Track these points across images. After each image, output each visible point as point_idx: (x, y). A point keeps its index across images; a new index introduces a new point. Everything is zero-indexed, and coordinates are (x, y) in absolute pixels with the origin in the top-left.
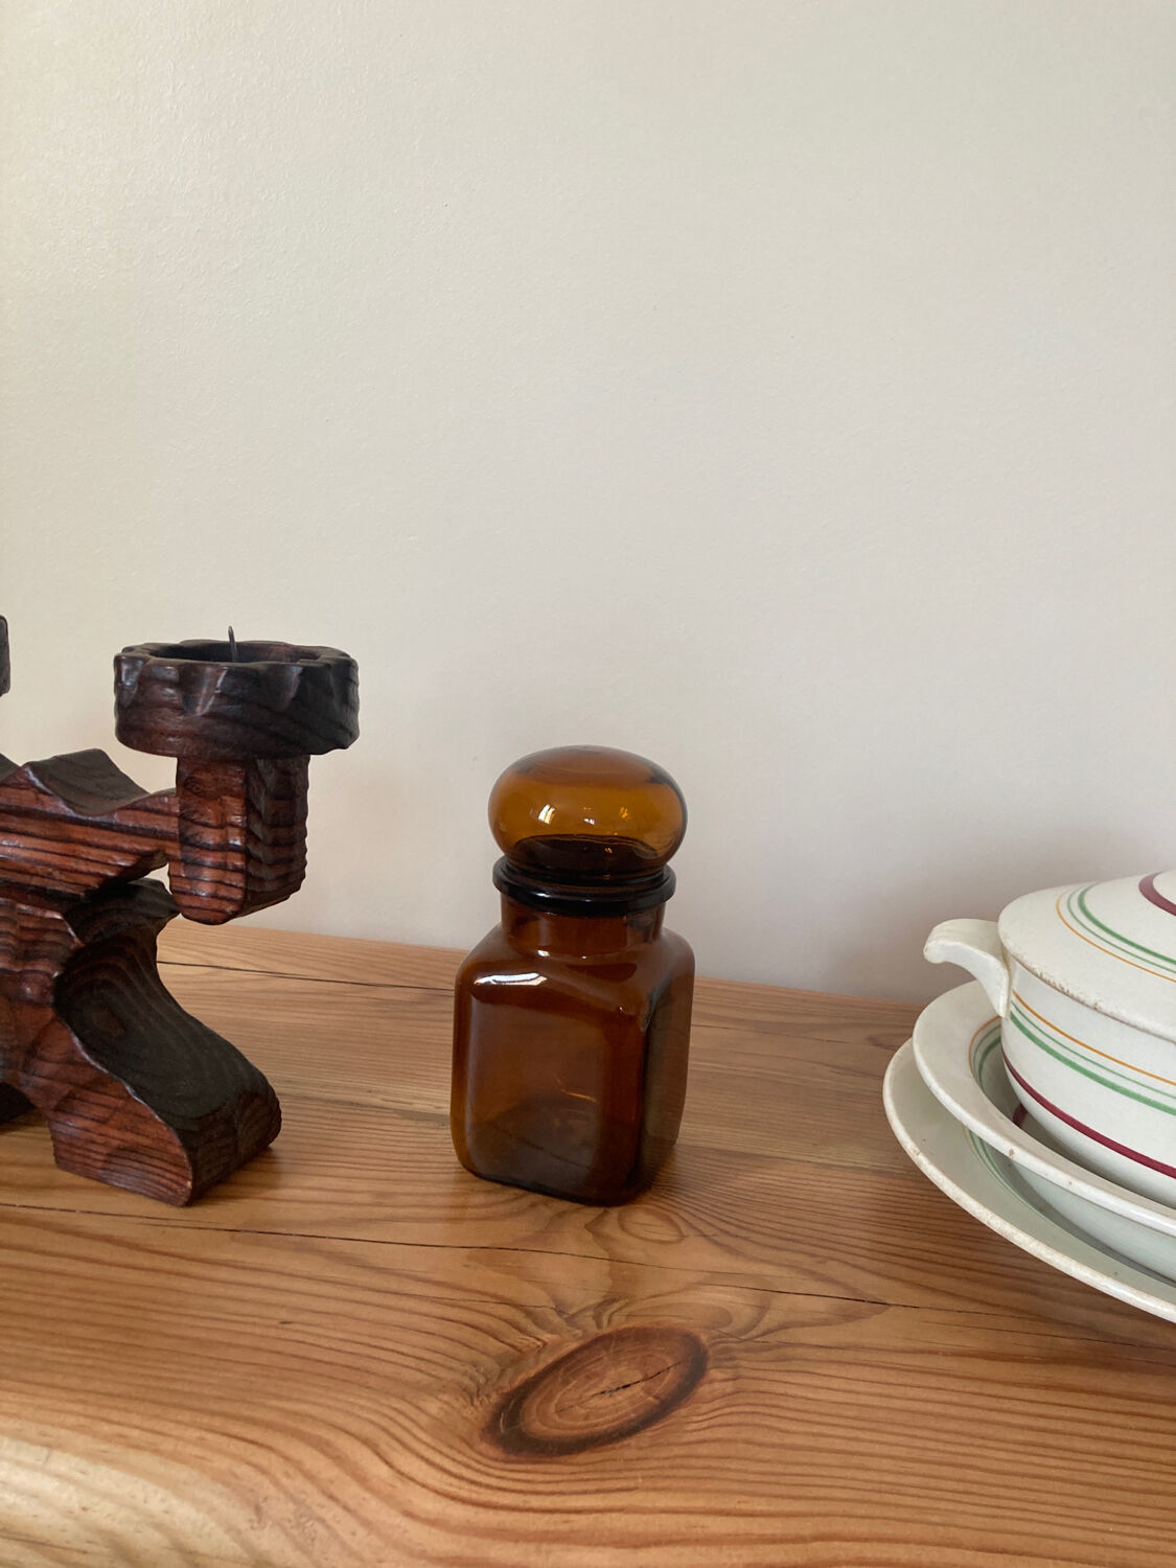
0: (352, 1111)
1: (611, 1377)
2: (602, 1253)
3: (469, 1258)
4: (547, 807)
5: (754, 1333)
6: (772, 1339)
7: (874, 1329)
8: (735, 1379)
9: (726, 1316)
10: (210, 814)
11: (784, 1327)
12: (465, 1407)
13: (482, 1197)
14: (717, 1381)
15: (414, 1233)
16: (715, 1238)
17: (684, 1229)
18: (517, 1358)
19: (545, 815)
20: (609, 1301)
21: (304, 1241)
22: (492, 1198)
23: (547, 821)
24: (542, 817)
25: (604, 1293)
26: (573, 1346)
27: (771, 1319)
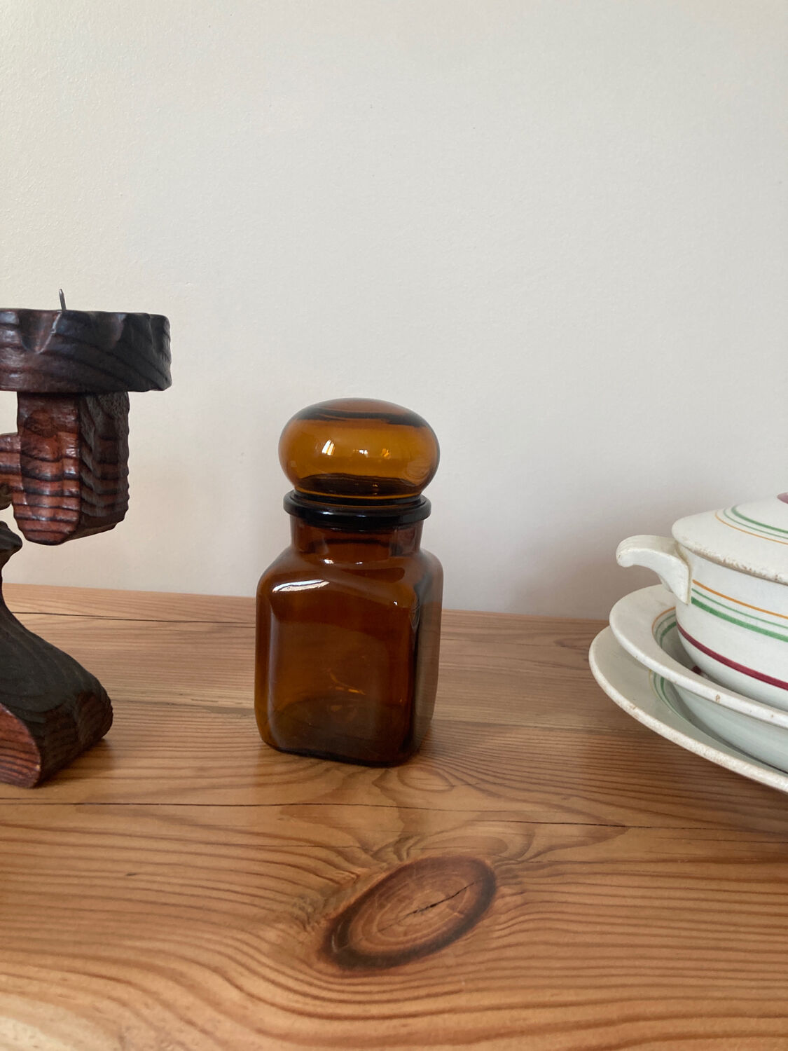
0: (169, 709)
1: (419, 899)
2: (390, 802)
3: (282, 813)
4: (328, 442)
5: (527, 855)
6: (544, 859)
7: (619, 846)
8: (522, 893)
9: (501, 845)
10: (47, 450)
11: (551, 849)
12: (299, 933)
13: (283, 766)
14: (506, 897)
15: (233, 796)
16: (477, 786)
17: (452, 780)
18: (338, 889)
19: (328, 449)
20: (403, 839)
21: (139, 808)
22: (294, 766)
23: (329, 454)
24: (324, 451)
25: (399, 833)
26: (383, 876)
27: (539, 843)
